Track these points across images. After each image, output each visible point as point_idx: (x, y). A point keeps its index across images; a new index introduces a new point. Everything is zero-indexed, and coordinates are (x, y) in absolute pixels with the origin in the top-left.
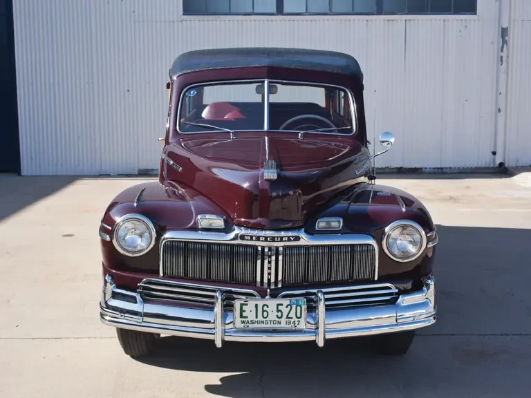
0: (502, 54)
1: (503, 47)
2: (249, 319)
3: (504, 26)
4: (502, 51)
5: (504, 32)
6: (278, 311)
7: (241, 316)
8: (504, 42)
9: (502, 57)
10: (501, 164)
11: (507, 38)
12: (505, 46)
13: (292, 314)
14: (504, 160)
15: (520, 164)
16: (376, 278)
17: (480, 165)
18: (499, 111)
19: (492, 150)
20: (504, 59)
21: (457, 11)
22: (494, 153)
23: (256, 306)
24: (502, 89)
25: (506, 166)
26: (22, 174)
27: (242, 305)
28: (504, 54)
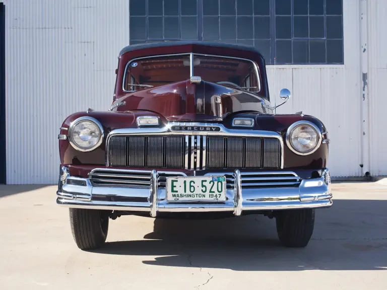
0: (364, 92)
1: (364, 87)
2: (179, 193)
3: (365, 72)
4: (364, 90)
5: (365, 76)
6: (203, 186)
7: (173, 191)
8: (365, 83)
9: (364, 95)
10: (367, 173)
11: (367, 81)
12: (366, 86)
13: (215, 189)
14: (369, 170)
15: (381, 174)
16: (282, 167)
17: (351, 175)
18: (364, 134)
19: (360, 163)
20: (366, 96)
21: (330, 62)
22: (362, 166)
23: (185, 182)
24: (365, 118)
25: (371, 175)
26: (7, 183)
27: (173, 181)
28: (365, 92)
